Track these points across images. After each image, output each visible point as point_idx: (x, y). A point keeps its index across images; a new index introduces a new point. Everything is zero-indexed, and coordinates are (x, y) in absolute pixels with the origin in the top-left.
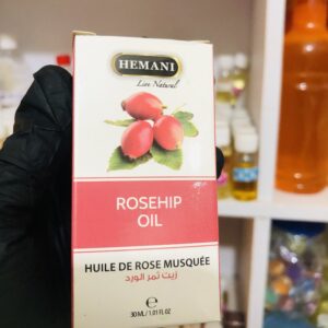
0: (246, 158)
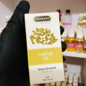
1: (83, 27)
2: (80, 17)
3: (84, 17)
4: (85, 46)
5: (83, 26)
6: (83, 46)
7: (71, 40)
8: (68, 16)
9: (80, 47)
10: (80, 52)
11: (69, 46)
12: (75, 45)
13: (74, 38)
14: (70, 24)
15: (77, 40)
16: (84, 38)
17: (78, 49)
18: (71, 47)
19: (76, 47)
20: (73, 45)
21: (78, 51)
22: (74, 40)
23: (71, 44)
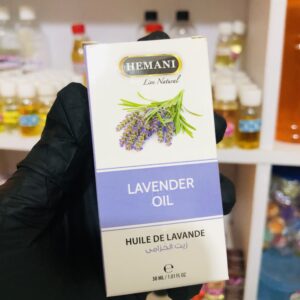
0: (251, 112)
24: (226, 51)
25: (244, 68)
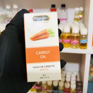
1: (79, 23)
2: (76, 12)
3: (80, 11)
4: (81, 41)
5: (79, 21)
6: (79, 41)
7: (67, 35)
8: (63, 11)
9: (76, 43)
10: (76, 48)
11: (65, 42)
12: (71, 41)
13: (70, 33)
14: (66, 19)
15: (72, 35)
16: (80, 33)
17: (74, 44)
18: (67, 43)
19: (72, 42)
20: (69, 41)
21: (74, 47)
22: (69, 35)
23: (67, 40)
24: (77, 17)
25: (83, 22)
